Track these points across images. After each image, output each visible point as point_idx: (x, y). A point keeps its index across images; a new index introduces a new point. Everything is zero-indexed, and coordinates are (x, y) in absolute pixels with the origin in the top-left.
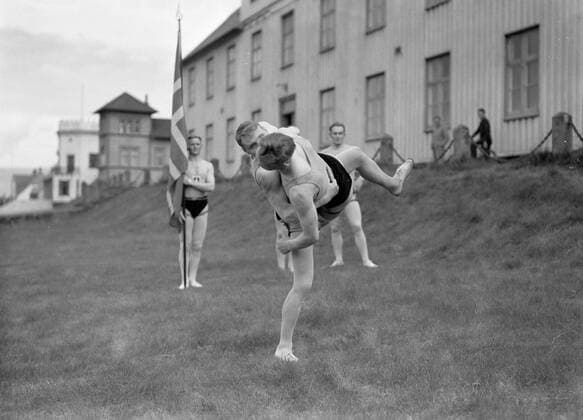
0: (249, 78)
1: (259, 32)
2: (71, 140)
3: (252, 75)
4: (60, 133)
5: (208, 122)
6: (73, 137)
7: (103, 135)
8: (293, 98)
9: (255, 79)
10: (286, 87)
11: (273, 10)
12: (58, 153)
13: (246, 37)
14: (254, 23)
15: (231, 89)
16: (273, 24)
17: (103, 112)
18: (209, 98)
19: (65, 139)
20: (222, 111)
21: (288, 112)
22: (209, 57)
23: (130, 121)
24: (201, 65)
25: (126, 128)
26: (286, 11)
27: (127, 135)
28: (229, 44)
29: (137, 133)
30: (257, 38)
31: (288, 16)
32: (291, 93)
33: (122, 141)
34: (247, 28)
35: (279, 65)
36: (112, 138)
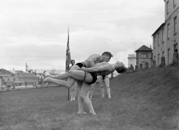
0: (167, 39)
1: (169, 24)
3: (168, 38)
4: (128, 58)
5: (158, 54)
6: (132, 59)
7: (137, 58)
8: (177, 44)
9: (168, 39)
10: (175, 41)
11: (172, 16)
13: (166, 25)
14: (168, 21)
15: (163, 43)
16: (172, 20)
17: (137, 51)
18: (159, 46)
19: (130, 60)
20: (161, 50)
21: (176, 49)
22: (158, 33)
23: (145, 54)
24: (157, 36)
25: (144, 56)
26: (175, 16)
27: (144, 58)
28: (163, 28)
29: (147, 58)
30: (169, 26)
31: (175, 18)
32: (176, 43)
33: (143, 60)
34: (166, 23)
35: (174, 34)
36: (139, 59)
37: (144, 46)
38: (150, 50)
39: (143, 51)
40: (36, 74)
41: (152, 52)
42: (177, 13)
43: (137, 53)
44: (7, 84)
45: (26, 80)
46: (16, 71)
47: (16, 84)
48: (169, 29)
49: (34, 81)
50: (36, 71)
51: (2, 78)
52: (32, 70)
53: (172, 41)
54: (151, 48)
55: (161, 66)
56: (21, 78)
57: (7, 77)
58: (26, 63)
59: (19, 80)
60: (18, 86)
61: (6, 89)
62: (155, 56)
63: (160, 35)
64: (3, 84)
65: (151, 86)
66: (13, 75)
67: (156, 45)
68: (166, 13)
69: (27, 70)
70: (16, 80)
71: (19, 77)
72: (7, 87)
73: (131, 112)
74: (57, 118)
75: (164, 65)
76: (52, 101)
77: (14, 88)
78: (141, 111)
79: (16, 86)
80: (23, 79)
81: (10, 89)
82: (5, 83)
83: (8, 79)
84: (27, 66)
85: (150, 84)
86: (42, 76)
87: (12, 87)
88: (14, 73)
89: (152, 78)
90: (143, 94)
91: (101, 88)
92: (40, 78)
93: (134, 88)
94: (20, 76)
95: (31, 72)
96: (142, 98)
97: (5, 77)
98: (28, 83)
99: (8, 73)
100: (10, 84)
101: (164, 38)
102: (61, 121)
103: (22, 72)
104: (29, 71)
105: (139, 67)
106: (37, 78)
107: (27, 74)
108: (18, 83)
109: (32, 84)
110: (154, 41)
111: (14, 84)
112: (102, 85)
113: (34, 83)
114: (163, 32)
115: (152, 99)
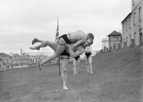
1: (135, 13)
2: (105, 43)
3: (134, 24)
4: (102, 41)
5: (127, 37)
6: (105, 42)
7: (109, 41)
9: (135, 25)
10: (140, 26)
11: (137, 7)
12: (102, 46)
13: (133, 14)
14: (134, 11)
15: (130, 28)
16: (138, 10)
17: (109, 36)
18: (127, 31)
20: (129, 34)
21: (141, 33)
22: (126, 20)
23: (115, 38)
24: (125, 23)
25: (115, 39)
26: (140, 7)
27: (115, 41)
28: (130, 17)
29: (117, 40)
30: (135, 14)
31: (140, 8)
32: (141, 28)
33: (114, 42)
34: (133, 12)
35: (139, 21)
36: (111, 42)
37: (115, 32)
38: (119, 34)
39: (114, 35)
40: (29, 56)
41: (121, 36)
42: (142, 4)
43: (109, 37)
44: (6, 65)
45: (22, 61)
46: (13, 54)
47: (14, 64)
48: (135, 17)
49: (28, 62)
50: (29, 54)
51: (2, 60)
52: (26, 53)
53: (138, 26)
54: (120, 33)
55: (131, 46)
56: (18, 60)
57: (7, 59)
58: (21, 48)
59: (16, 62)
60: (15, 66)
61: (6, 69)
62: (124, 39)
63: (128, 22)
64: (3, 65)
65: (125, 62)
66: (11, 57)
67: (125, 30)
68: (133, 5)
69: (21, 53)
70: (13, 61)
71: (15, 59)
72: (6, 67)
73: (115, 83)
74: (57, 90)
75: (134, 46)
76: (47, 77)
77: (12, 68)
78: (122, 82)
79: (14, 66)
80: (19, 61)
81: (9, 69)
82: (5, 64)
83: (7, 61)
84: (21, 50)
85: (125, 60)
86: (34, 57)
87: (11, 67)
88: (12, 56)
89: (126, 56)
90: (120, 69)
91: (86, 65)
92: (32, 59)
93: (111, 64)
94: (17, 58)
95: (25, 55)
96: (120, 72)
97: (5, 59)
98: (23, 63)
99: (7, 56)
100: (9, 65)
101: (131, 25)
102: (60, 92)
103: (18, 55)
104: (24, 54)
105: (112, 48)
106: (30, 59)
107: (22, 56)
108: (15, 64)
109: (26, 64)
110: (123, 27)
111: (12, 65)
112: (87, 63)
113: (28, 63)
114: (131, 20)
115: (129, 72)
